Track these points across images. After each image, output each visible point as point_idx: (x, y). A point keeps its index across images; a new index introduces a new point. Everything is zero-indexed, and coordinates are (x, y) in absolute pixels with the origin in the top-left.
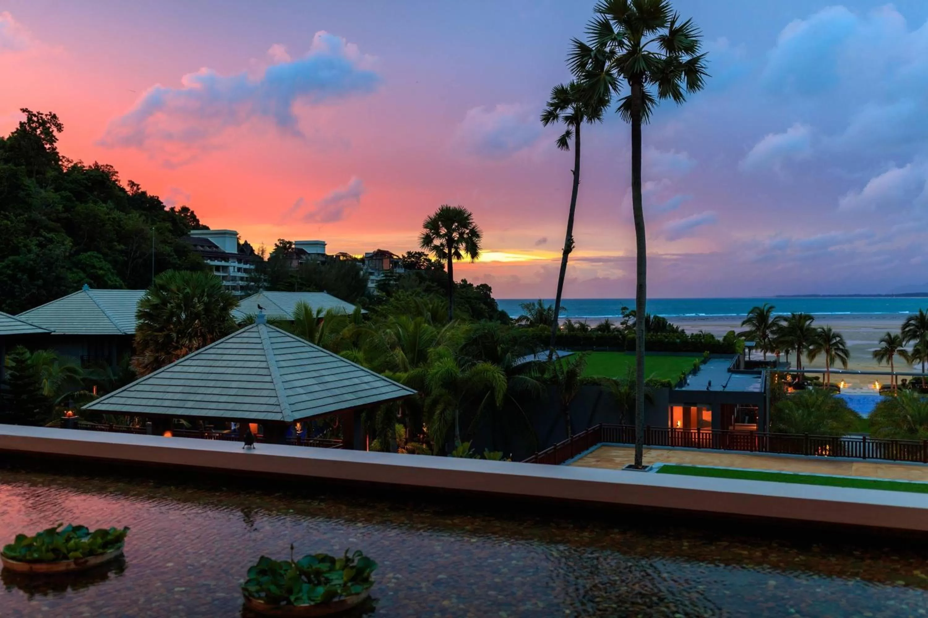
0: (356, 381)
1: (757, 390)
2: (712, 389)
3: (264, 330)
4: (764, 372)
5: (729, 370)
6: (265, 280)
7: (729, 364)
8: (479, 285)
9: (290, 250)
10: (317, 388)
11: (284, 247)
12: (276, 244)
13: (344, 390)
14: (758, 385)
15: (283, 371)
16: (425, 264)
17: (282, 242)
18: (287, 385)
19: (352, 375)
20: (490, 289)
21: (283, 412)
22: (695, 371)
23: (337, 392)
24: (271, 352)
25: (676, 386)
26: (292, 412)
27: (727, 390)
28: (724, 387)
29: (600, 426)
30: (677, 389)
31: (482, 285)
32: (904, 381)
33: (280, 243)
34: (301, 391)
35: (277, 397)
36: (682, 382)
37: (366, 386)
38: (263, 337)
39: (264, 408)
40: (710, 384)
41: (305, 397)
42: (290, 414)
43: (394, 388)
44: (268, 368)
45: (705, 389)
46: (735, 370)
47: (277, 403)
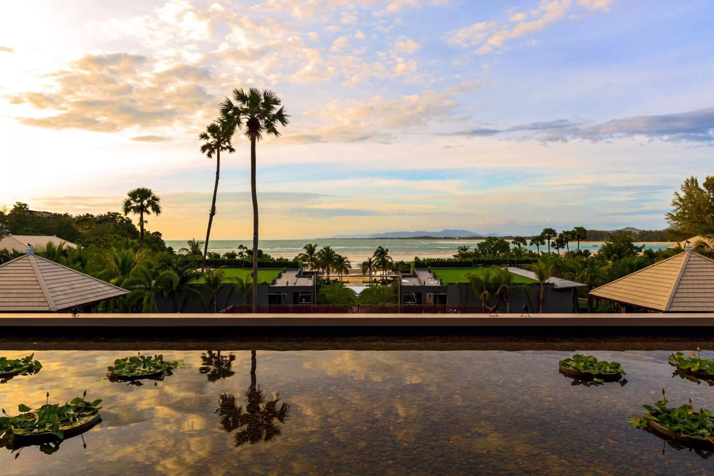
0: (94, 287)
1: (310, 285)
2: (289, 285)
3: (33, 259)
4: (313, 276)
5: (296, 276)
6: (6, 228)
7: (296, 273)
8: (154, 232)
9: (25, 209)
10: (70, 291)
11: (21, 208)
12: (14, 205)
13: (87, 292)
14: (311, 283)
15: (48, 282)
16: (119, 219)
17: (19, 204)
18: (51, 290)
19: (90, 284)
20: (160, 235)
21: (50, 306)
22: (280, 276)
23: (83, 293)
24: (39, 271)
25: (271, 284)
26: (56, 305)
27: (296, 285)
28: (295, 284)
29: (233, 306)
30: (272, 286)
31: (156, 232)
32: (375, 279)
33: (18, 205)
34: (60, 293)
35: (44, 297)
36: (274, 282)
37: (100, 290)
38: (32, 263)
39: (36, 304)
40: (287, 282)
41: (63, 297)
42: (54, 306)
43: (116, 290)
44: (37, 281)
45: (286, 285)
46: (298, 276)
47: (45, 301)
